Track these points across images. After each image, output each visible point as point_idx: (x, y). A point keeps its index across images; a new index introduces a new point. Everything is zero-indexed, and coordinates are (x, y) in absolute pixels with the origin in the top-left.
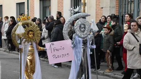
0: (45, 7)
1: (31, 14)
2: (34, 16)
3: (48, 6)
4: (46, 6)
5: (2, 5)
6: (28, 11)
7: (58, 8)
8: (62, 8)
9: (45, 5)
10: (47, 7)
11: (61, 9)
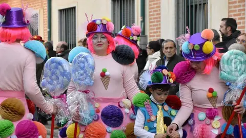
0: (192, 6)
1: (151, 29)
2: (159, 36)
3: (200, 5)
4: (194, 4)
5: (74, 8)
6: (143, 21)
7: (229, 7)
8: (242, 8)
9: (192, 2)
10: (196, 6)
11: (240, 10)
